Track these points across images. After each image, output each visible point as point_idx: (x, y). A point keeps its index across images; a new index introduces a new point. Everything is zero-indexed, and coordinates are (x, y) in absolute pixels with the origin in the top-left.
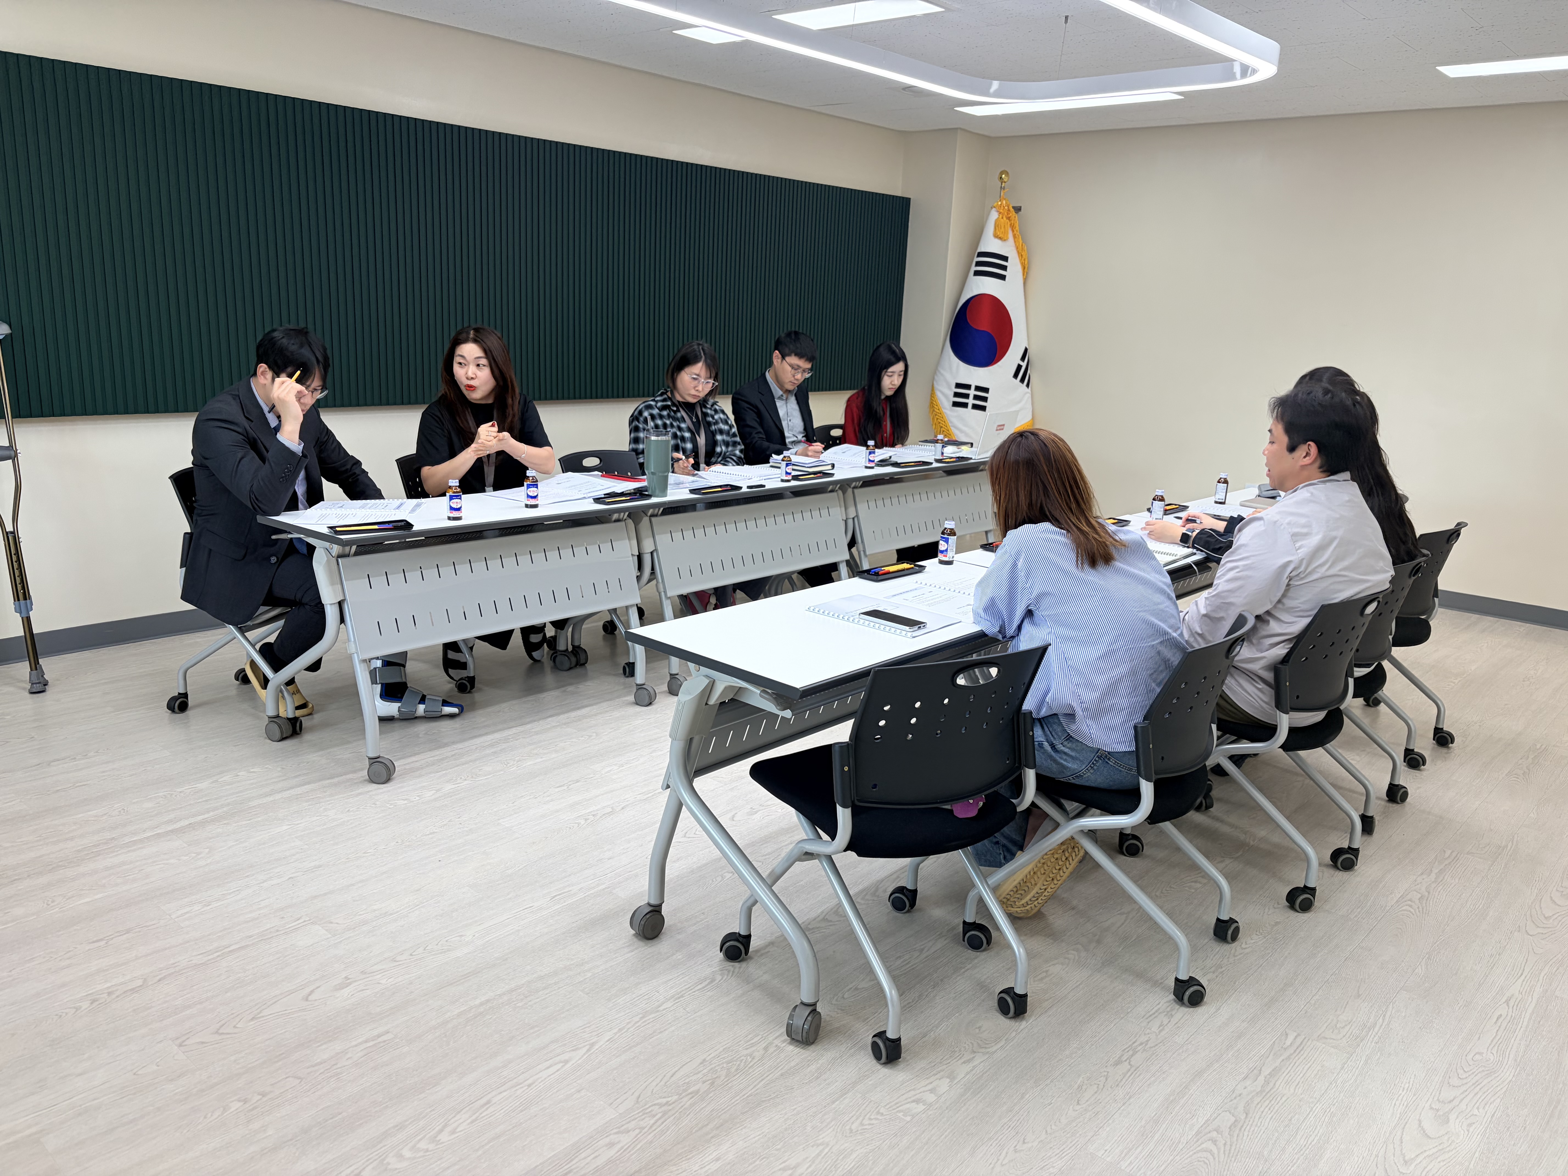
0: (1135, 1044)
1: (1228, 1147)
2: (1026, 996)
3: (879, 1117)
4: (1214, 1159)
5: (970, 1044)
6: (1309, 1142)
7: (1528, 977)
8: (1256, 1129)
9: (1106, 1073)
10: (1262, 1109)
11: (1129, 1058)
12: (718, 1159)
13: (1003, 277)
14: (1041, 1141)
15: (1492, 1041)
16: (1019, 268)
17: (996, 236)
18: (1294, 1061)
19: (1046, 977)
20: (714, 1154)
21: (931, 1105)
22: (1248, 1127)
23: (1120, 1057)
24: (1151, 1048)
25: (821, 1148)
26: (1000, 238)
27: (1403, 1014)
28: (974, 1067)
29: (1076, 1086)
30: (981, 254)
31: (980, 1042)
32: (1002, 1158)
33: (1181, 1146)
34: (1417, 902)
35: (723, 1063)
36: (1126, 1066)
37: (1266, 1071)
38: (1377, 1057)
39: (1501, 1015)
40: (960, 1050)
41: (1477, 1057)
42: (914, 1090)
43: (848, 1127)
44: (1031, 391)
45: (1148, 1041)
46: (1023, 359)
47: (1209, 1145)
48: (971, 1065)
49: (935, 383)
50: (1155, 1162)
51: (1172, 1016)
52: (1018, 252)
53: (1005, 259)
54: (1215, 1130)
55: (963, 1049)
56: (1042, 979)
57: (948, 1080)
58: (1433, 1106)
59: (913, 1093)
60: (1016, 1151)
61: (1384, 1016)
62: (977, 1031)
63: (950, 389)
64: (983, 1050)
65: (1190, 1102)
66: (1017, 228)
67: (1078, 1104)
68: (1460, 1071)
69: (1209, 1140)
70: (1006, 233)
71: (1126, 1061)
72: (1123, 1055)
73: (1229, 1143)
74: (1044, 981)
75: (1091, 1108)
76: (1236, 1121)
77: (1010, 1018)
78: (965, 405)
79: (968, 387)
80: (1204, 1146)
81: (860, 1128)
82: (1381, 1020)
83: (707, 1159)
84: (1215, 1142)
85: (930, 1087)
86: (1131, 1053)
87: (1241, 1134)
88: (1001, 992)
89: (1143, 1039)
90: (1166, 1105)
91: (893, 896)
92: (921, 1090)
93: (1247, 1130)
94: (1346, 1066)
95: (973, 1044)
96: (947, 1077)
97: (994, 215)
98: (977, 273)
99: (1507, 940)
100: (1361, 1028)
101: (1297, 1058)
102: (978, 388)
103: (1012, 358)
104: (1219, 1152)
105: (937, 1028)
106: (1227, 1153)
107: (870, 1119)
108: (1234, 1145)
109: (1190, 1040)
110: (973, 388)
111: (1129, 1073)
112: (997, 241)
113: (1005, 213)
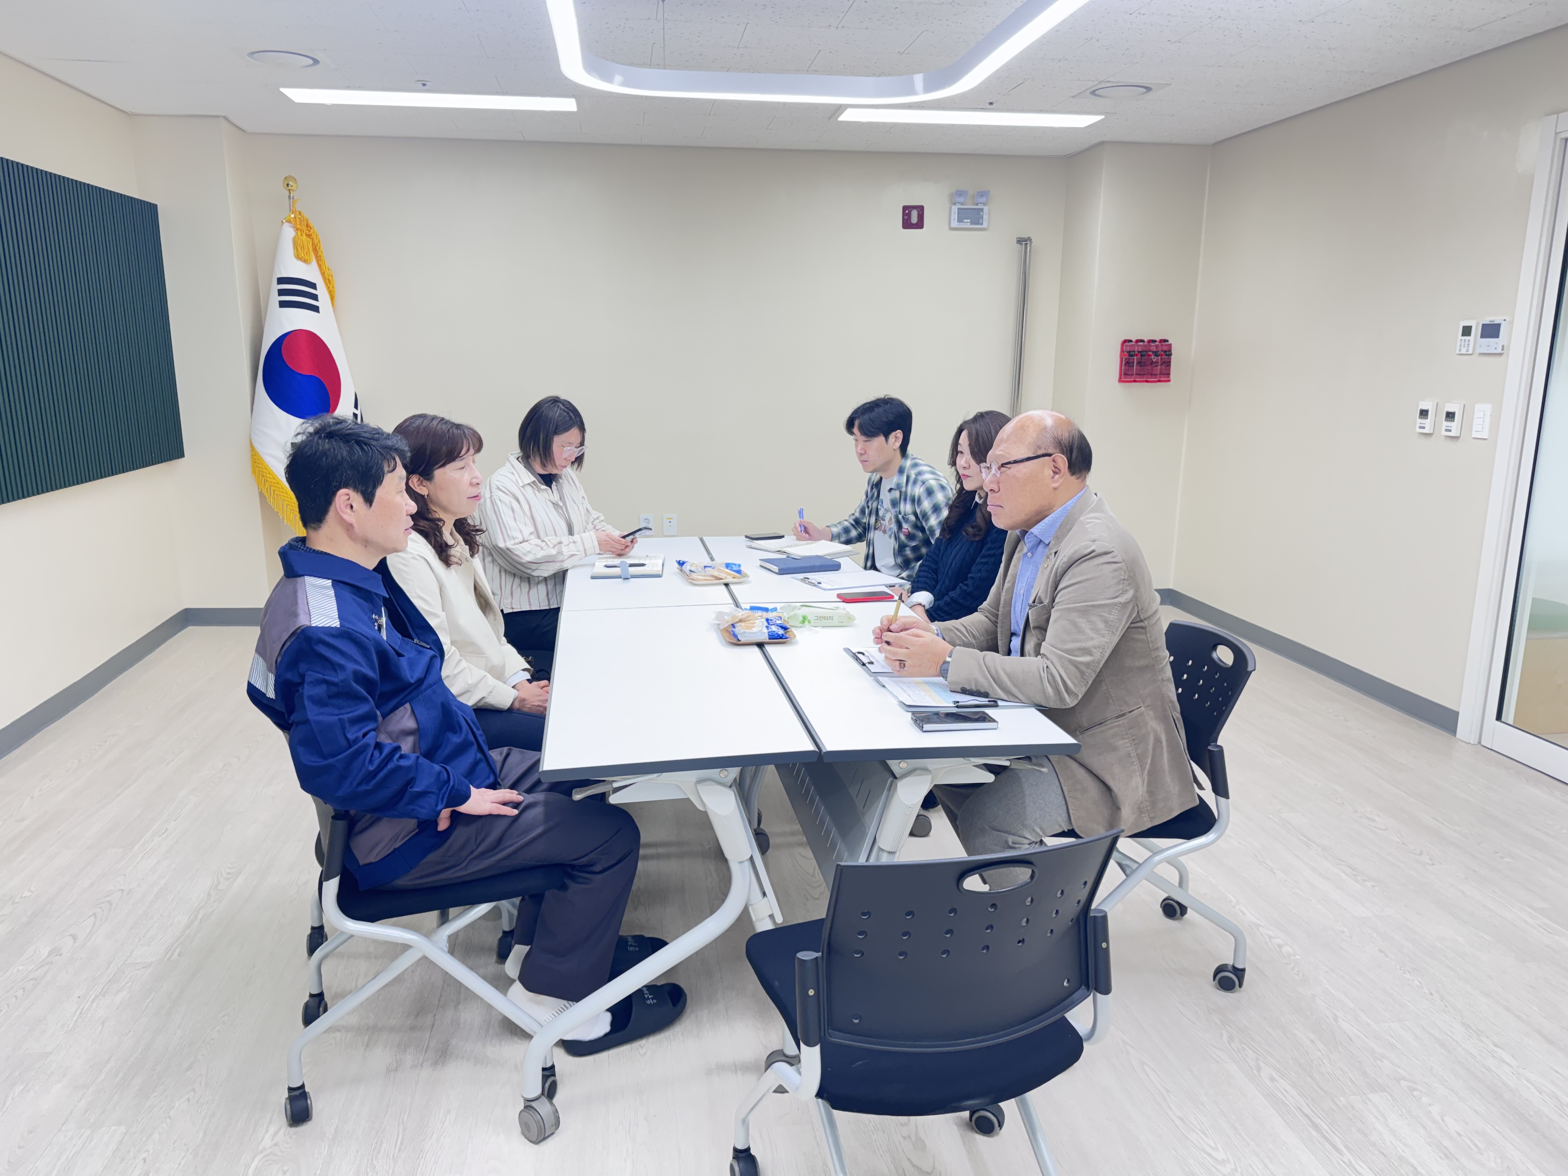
13: (316, 309)
16: (329, 298)
17: (298, 257)
26: (305, 261)
30: (281, 281)
46: (356, 406)
52: (323, 277)
53: (313, 286)
66: (321, 248)
70: (307, 253)
97: (289, 233)
98: (283, 304)
103: (346, 407)
112: (302, 264)
113: (305, 230)
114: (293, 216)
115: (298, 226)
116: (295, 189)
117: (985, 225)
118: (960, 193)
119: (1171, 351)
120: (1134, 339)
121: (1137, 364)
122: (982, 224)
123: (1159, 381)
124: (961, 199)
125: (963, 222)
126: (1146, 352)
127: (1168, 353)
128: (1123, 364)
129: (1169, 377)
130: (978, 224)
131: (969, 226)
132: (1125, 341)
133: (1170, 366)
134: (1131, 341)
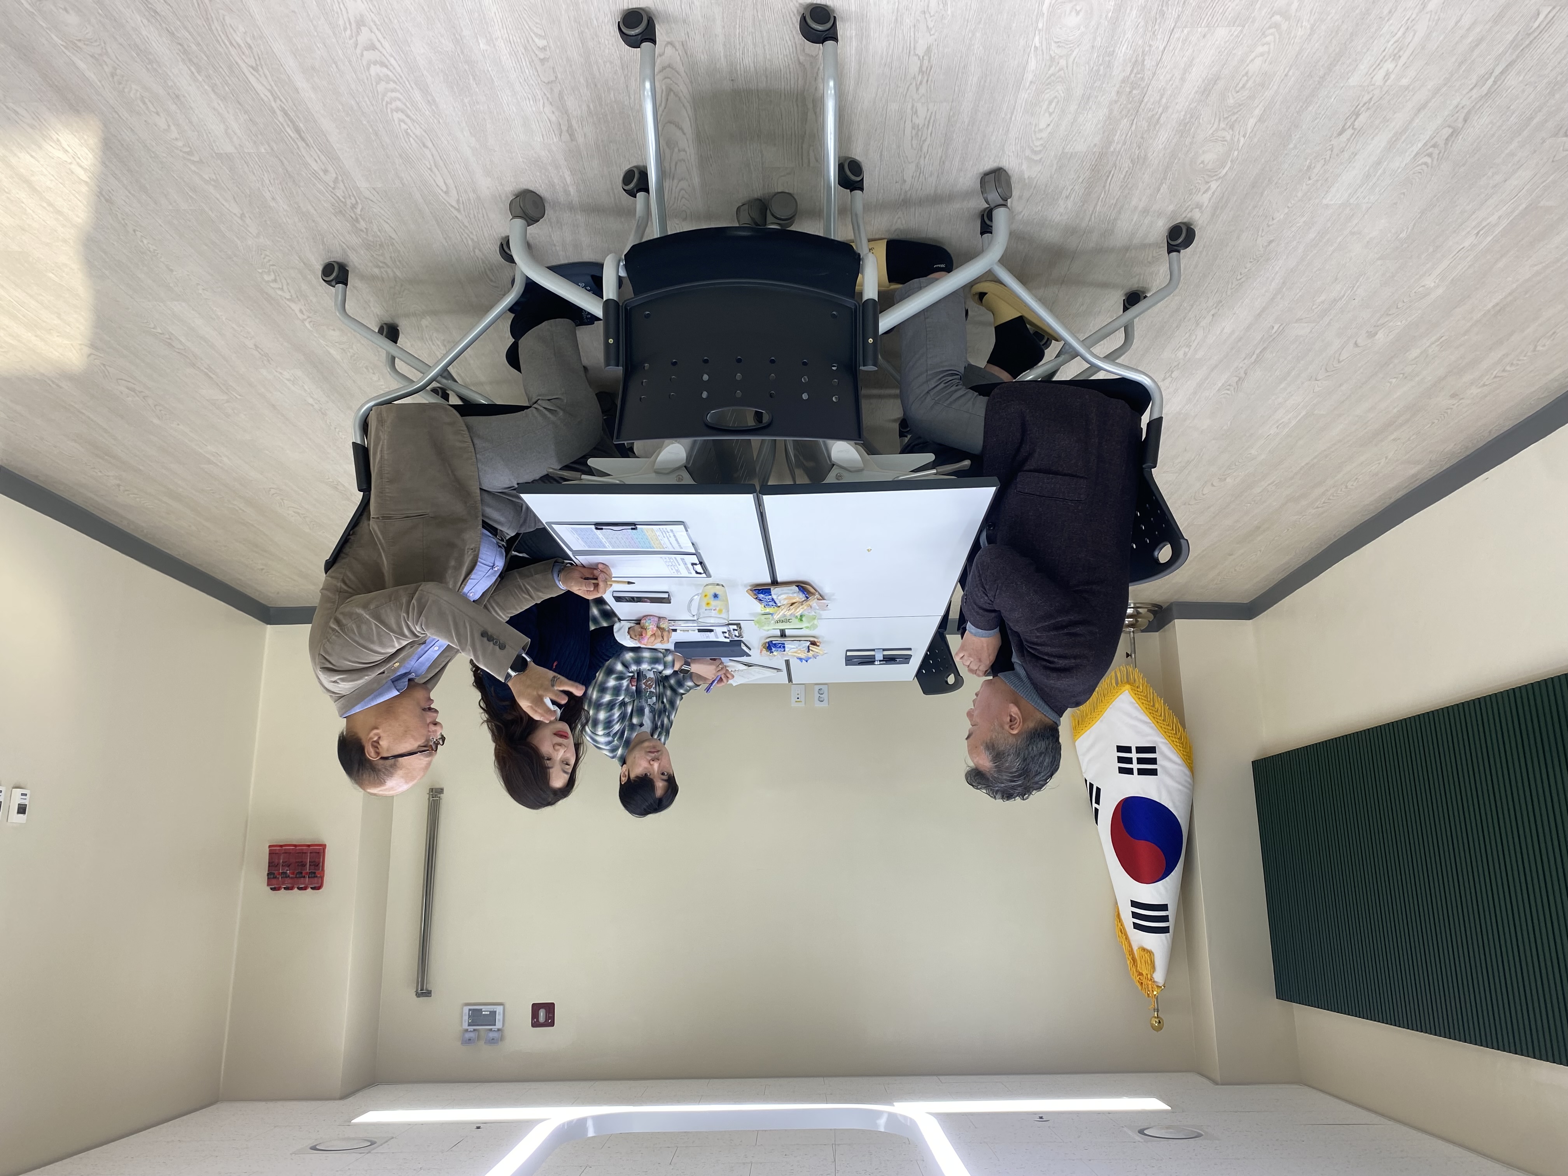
13: (1134, 904)
16: (1122, 915)
17: (1150, 953)
26: (1144, 949)
30: (1165, 930)
46: (1097, 810)
49: (1188, 772)
52: (1126, 935)
53: (1136, 926)
63: (1162, 767)
66: (1131, 963)
70: (1142, 957)
78: (1139, 750)
79: (1142, 772)
98: (1164, 907)
102: (1130, 771)
103: (1107, 809)
110: (1136, 772)
113: (1144, 980)
114: (1155, 993)
115: (1150, 983)
116: (1153, 1019)
117: (466, 1009)
118: (493, 1041)
119: (268, 878)
120: (309, 890)
121: (306, 864)
122: (470, 1010)
123: (281, 846)
124: (491, 1035)
125: (490, 1012)
126: (296, 877)
127: (272, 876)
128: (321, 864)
129: (270, 850)
130: (474, 1010)
131: (483, 1008)
132: (319, 888)
133: (269, 863)
134: (312, 888)
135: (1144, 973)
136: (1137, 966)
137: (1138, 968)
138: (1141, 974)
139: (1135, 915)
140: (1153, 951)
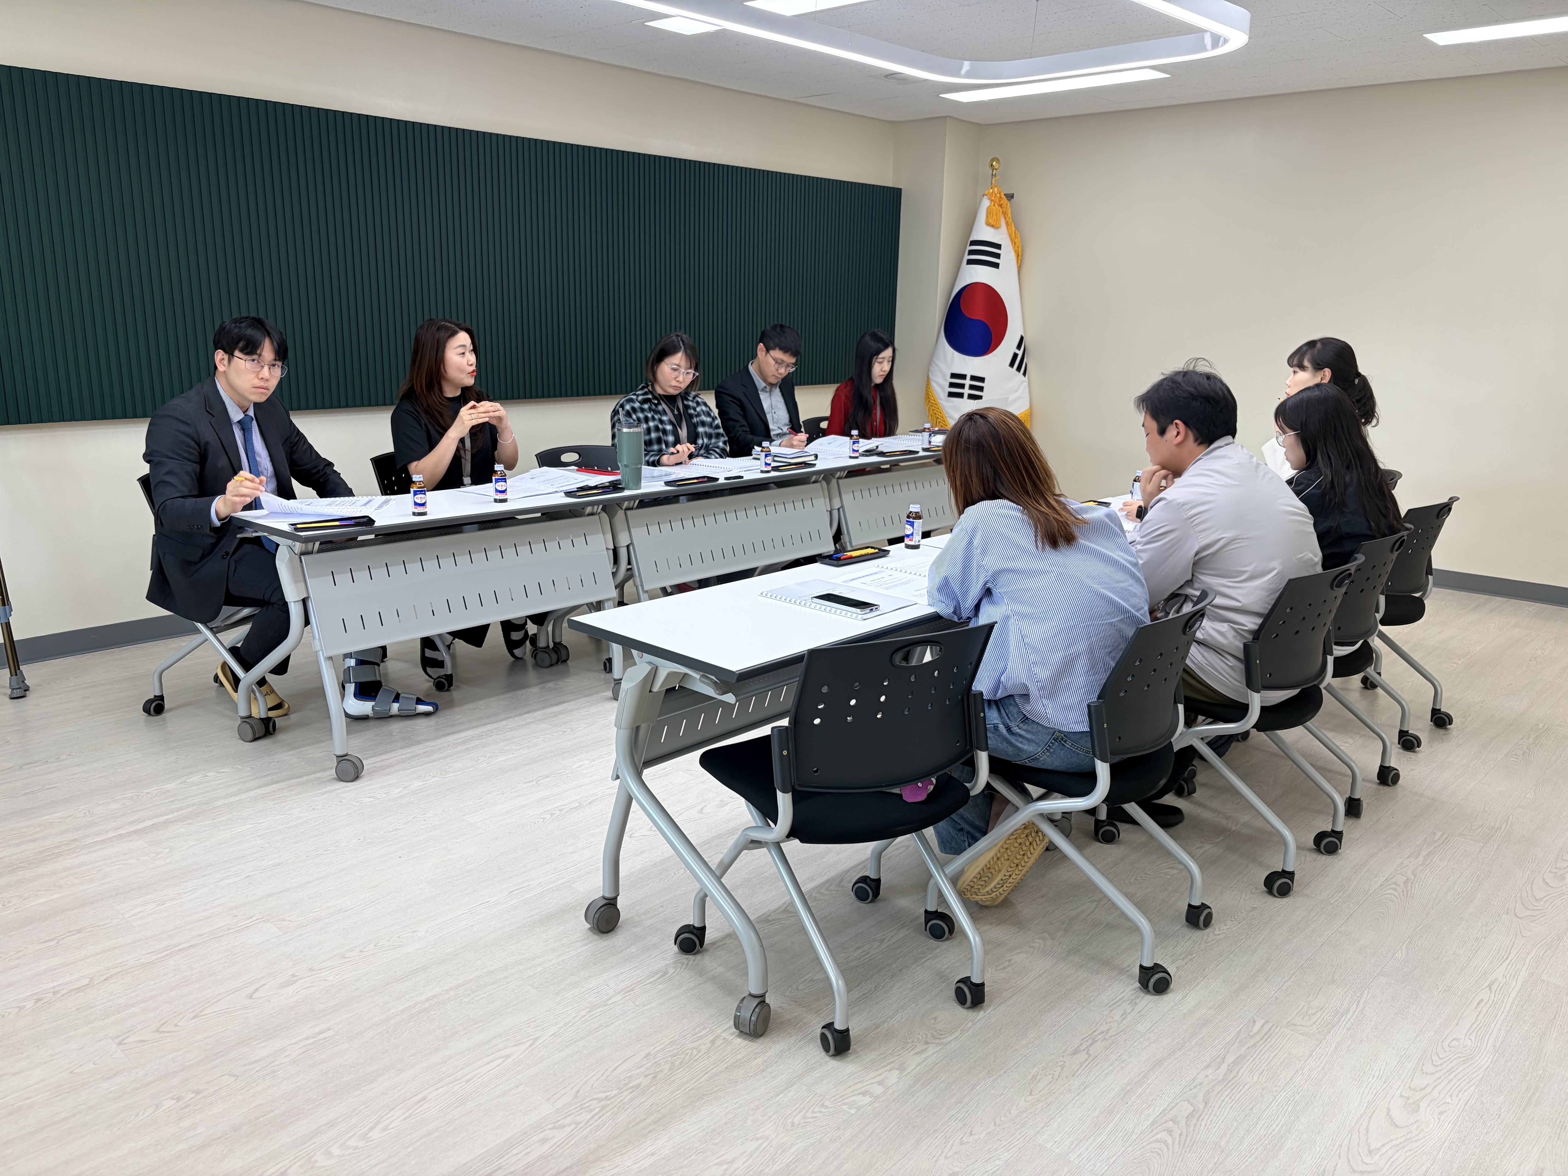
0: (1095, 1034)
1: (1183, 1138)
2: (983, 984)
3: (823, 1110)
4: (1168, 1150)
5: (924, 1035)
6: (1269, 1133)
7: (1513, 961)
8: (1215, 1118)
9: (1062, 1063)
10: (1222, 1098)
11: (1088, 1048)
12: (652, 1155)
13: (996, 266)
14: (989, 1133)
15: (1471, 1026)
16: (1013, 255)
17: (988, 224)
18: (1260, 1049)
19: (1008, 966)
20: (650, 1149)
21: (878, 1097)
22: (1207, 1117)
23: (1078, 1047)
24: (1111, 1036)
25: (760, 1142)
26: (993, 226)
27: (1379, 1000)
28: (926, 1058)
29: (1030, 1077)
30: (974, 243)
31: (934, 1033)
32: (946, 1150)
33: (1134, 1137)
34: (1402, 885)
35: (667, 1057)
36: (1083, 1056)
37: (1230, 1059)
38: (1348, 1044)
39: (1482, 1000)
40: (913, 1042)
41: (1454, 1043)
42: (862, 1082)
43: (790, 1120)
44: (1029, 379)
45: (1109, 1030)
46: (1019, 347)
47: (1164, 1135)
48: (923, 1056)
49: (930, 374)
50: (1106, 1153)
51: (1136, 1004)
52: (1011, 239)
53: (998, 246)
54: (1171, 1120)
55: (916, 1040)
56: (1004, 968)
57: (898, 1072)
58: (1403, 1094)
59: (859, 1085)
60: (961, 1143)
61: (1359, 1002)
62: (933, 1021)
63: (946, 380)
64: (937, 1041)
65: (1148, 1091)
66: (1010, 215)
67: (1031, 1094)
68: (1435, 1058)
69: (1164, 1131)
70: (998, 220)
71: (1084, 1050)
72: (1081, 1045)
73: (1185, 1133)
74: (1007, 970)
75: (1043, 1099)
76: (1194, 1110)
77: (968, 1008)
78: (960, 395)
79: (963, 377)
80: (1159, 1136)
81: (802, 1121)
82: (1355, 1005)
83: (642, 1154)
84: (1170, 1132)
85: (878, 1079)
86: (1090, 1042)
87: (1199, 1124)
88: (958, 982)
89: (1104, 1028)
90: (1122, 1095)
91: (856, 886)
92: (869, 1082)
93: (1205, 1120)
94: (1314, 1053)
95: (927, 1035)
96: (897, 1069)
97: (986, 203)
98: (970, 262)
99: (1495, 923)
100: (1333, 1014)
101: (1263, 1046)
102: (973, 378)
103: (1007, 347)
104: (1173, 1143)
105: (891, 1019)
106: (1182, 1143)
107: (813, 1112)
108: (1191, 1135)
109: (1153, 1028)
110: (968, 378)
111: (1087, 1063)
112: (990, 229)
113: (997, 201)
114: (991, 191)
115: (993, 198)
116: (996, 167)
135: (997, 206)
136: (1003, 212)
137: (1001, 211)
138: (1001, 206)
139: (998, 256)
140: (985, 226)
